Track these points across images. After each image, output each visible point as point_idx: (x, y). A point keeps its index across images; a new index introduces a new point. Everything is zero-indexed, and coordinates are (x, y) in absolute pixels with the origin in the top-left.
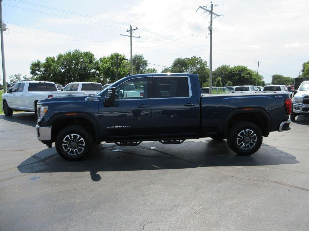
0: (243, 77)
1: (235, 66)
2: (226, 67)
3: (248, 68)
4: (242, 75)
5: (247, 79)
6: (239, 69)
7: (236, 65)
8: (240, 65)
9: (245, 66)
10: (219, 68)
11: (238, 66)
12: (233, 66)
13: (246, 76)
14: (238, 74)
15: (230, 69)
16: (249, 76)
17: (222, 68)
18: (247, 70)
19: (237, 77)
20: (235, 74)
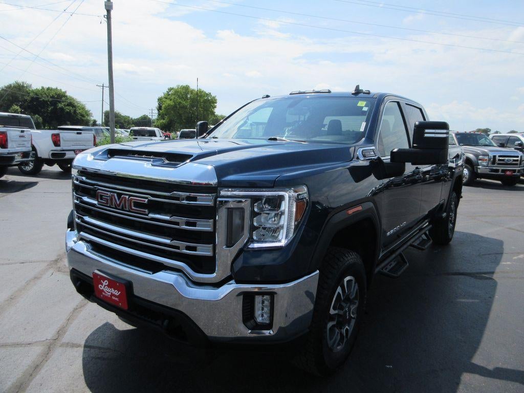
0: (62, 109)
1: (43, 88)
2: (23, 86)
3: (68, 94)
4: (60, 105)
5: (69, 113)
6: (52, 93)
7: (46, 86)
8: (54, 87)
9: (63, 90)
10: (9, 87)
11: (48, 89)
12: (39, 88)
13: (68, 109)
14: (51, 102)
15: (33, 91)
16: (71, 108)
17: (15, 87)
18: (66, 96)
19: (50, 109)
20: (45, 102)
